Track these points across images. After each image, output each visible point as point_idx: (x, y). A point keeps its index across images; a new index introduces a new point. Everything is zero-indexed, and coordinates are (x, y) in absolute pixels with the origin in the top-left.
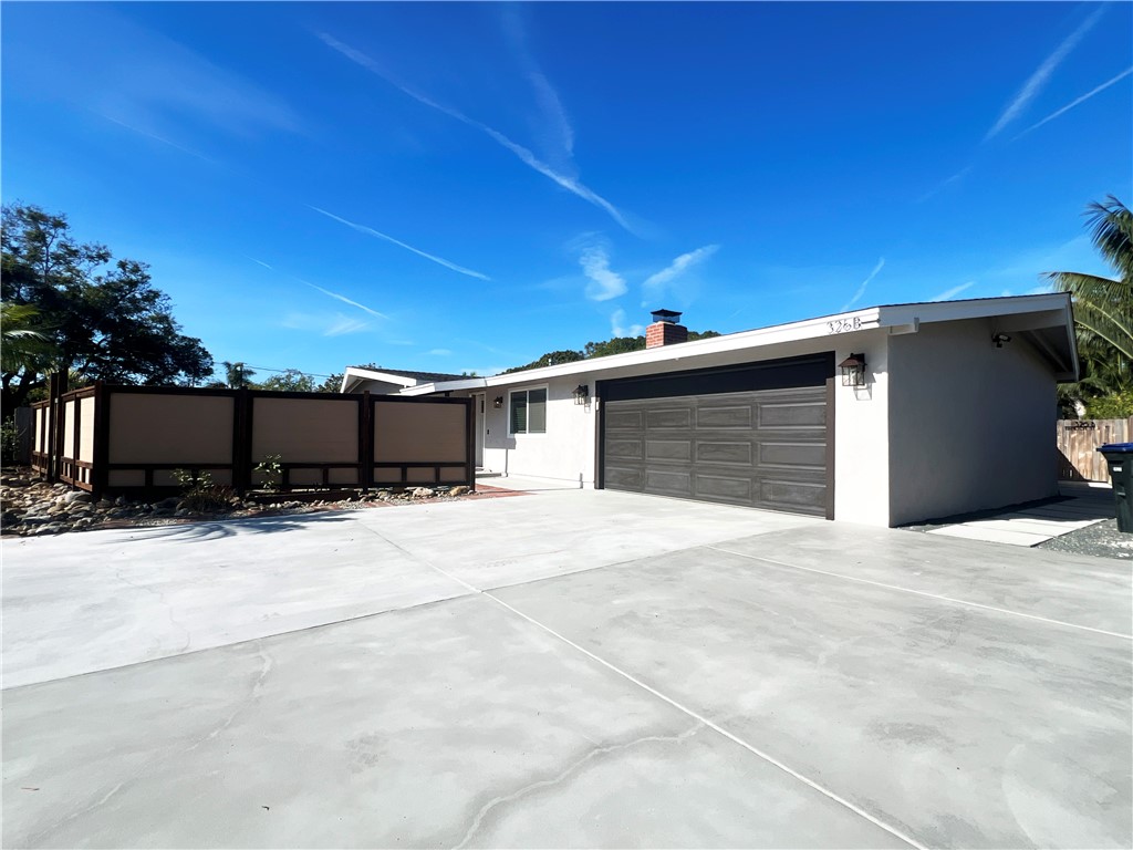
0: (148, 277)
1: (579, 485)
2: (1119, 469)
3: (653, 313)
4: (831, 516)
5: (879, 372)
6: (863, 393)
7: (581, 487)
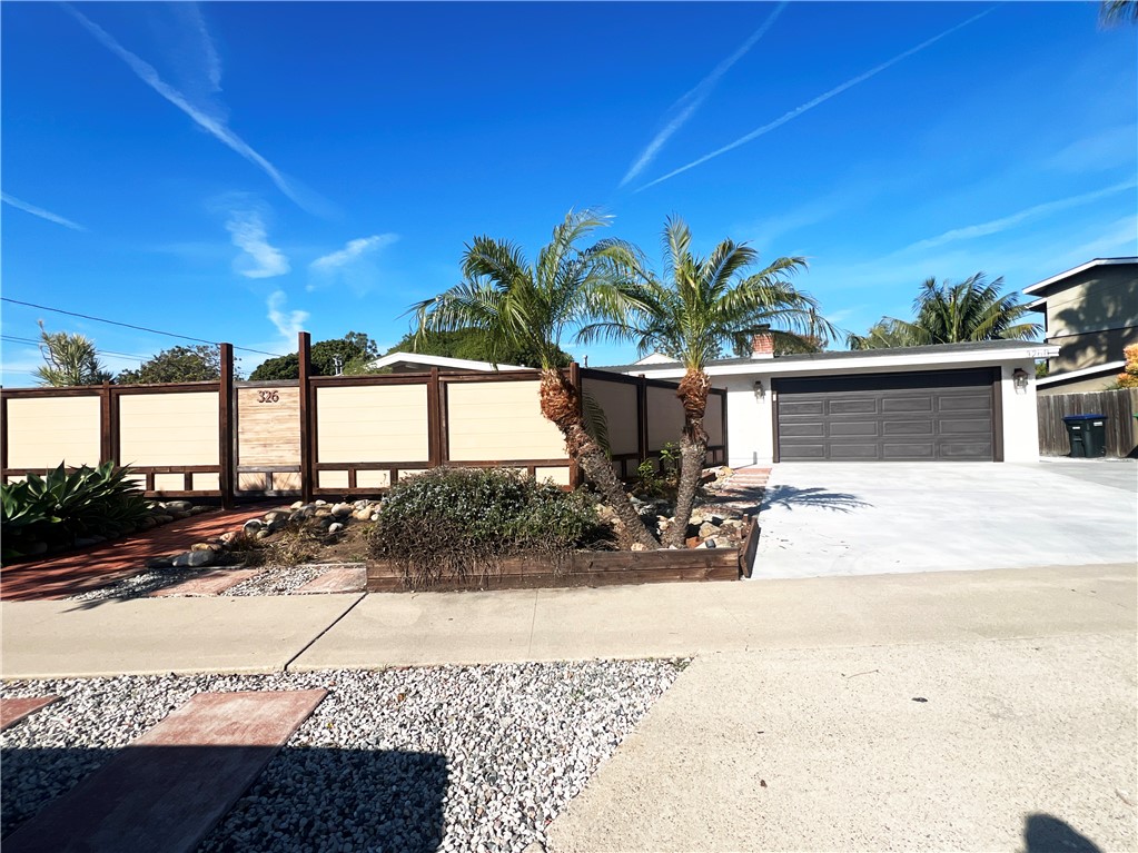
1: (752, 461)
2: (1078, 428)
4: (1001, 460)
6: (1020, 390)
7: (755, 463)
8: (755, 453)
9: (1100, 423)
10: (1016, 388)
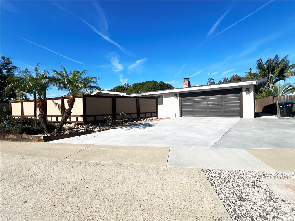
0: (11, 62)
1: (175, 116)
2: (282, 107)
3: (184, 79)
4: (242, 117)
5: (252, 91)
6: (248, 95)
7: (176, 116)
8: (175, 114)
9: (290, 105)
10: (247, 94)
